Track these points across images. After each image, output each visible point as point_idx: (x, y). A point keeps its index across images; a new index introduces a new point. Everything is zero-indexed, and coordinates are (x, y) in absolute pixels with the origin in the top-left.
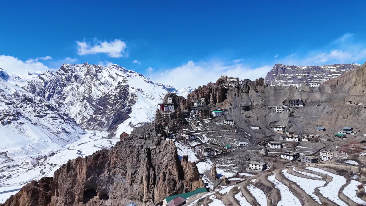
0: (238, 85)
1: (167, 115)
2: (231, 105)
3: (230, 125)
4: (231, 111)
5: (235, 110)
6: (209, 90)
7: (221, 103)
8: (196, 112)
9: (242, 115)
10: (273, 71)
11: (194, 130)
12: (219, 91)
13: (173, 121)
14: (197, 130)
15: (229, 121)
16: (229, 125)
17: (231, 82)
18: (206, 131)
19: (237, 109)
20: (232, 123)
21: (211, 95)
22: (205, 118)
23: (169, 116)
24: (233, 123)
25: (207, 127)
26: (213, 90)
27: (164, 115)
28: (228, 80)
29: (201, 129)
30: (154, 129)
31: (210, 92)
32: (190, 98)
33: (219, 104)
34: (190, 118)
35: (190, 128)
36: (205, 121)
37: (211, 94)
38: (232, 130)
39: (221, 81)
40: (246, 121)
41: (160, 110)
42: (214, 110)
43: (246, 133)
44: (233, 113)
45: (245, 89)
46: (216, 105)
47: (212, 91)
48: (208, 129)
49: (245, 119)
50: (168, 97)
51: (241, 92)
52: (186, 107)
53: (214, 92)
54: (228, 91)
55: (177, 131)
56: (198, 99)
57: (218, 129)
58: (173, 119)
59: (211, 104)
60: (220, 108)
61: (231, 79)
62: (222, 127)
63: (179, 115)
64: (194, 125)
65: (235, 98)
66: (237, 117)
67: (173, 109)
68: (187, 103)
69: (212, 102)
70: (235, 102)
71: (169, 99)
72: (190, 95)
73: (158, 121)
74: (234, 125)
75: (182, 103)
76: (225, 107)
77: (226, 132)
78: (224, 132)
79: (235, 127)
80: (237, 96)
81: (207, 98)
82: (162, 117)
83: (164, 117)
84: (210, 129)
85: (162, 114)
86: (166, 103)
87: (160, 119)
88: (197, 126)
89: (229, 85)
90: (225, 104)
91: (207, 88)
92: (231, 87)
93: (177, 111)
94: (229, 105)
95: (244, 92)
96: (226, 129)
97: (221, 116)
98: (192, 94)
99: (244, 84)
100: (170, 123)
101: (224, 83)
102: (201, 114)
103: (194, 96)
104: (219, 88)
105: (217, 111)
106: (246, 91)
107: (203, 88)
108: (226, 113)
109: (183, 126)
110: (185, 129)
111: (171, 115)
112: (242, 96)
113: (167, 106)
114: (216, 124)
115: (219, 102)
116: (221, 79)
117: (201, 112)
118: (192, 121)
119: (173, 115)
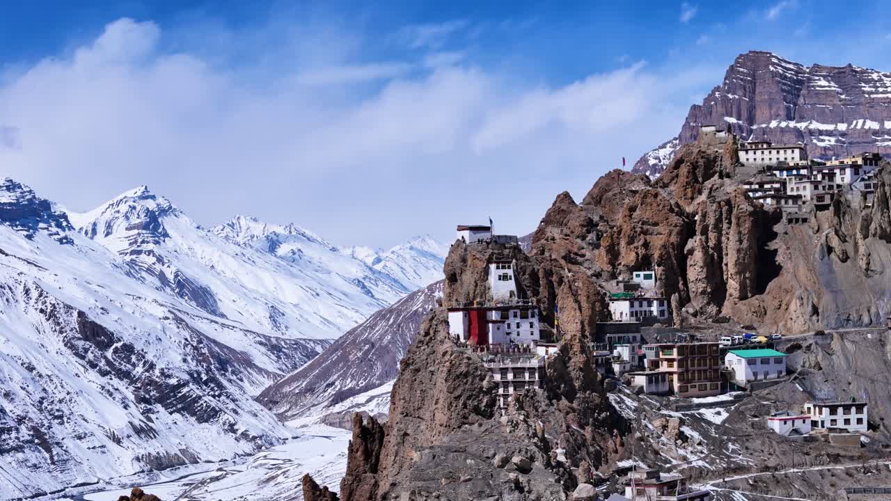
0: (831, 187)
1: (518, 371)
2: (815, 311)
3: (846, 431)
4: (828, 352)
5: (848, 344)
6: (679, 221)
7: (754, 301)
8: (642, 358)
11: (675, 468)
13: (560, 410)
14: (685, 467)
15: (840, 410)
16: (841, 430)
17: (771, 168)
18: (736, 471)
19: (857, 338)
20: (860, 421)
21: (691, 252)
22: (695, 391)
23: (531, 383)
24: (865, 422)
25: (731, 446)
27: (498, 377)
28: (742, 154)
29: (703, 459)
33: (742, 306)
34: (628, 396)
35: (651, 456)
36: (702, 411)
37: (691, 243)
38: (873, 463)
39: (701, 162)
41: (462, 340)
42: (734, 347)
45: (878, 215)
46: (726, 310)
47: (698, 228)
48: (740, 459)
50: (489, 261)
51: (859, 236)
54: (777, 228)
57: (795, 458)
58: (559, 399)
59: (696, 304)
60: (755, 329)
61: (766, 152)
62: (811, 448)
63: (583, 377)
64: (662, 438)
65: (831, 271)
66: (871, 383)
67: (532, 334)
68: (588, 297)
69: (703, 293)
70: (836, 292)
71: (500, 276)
72: (549, 249)
73: (461, 413)
74: (868, 430)
75: (568, 297)
76: (785, 325)
77: (844, 475)
78: (833, 476)
79: (879, 442)
80: (841, 256)
81: (672, 267)
82: (482, 388)
83: (499, 388)
84: (747, 457)
85: (483, 366)
86: (481, 297)
87: (469, 398)
88: (679, 442)
89: (766, 186)
90: (779, 308)
91: (664, 207)
92: (790, 202)
93: (575, 350)
94: (803, 312)
95: (874, 235)
96: (838, 455)
97: (781, 382)
98: (558, 241)
99: (867, 182)
100: (549, 422)
101: (718, 174)
102: (675, 368)
103: (572, 256)
104: (741, 209)
105: (747, 348)
106: (888, 230)
107: (642, 205)
108: (802, 363)
109: (611, 443)
110: (623, 462)
111: (546, 373)
112: (869, 255)
113: (502, 318)
114: (773, 430)
115: (743, 297)
116: (704, 152)
117: (679, 354)
118: (644, 413)
119: (554, 372)
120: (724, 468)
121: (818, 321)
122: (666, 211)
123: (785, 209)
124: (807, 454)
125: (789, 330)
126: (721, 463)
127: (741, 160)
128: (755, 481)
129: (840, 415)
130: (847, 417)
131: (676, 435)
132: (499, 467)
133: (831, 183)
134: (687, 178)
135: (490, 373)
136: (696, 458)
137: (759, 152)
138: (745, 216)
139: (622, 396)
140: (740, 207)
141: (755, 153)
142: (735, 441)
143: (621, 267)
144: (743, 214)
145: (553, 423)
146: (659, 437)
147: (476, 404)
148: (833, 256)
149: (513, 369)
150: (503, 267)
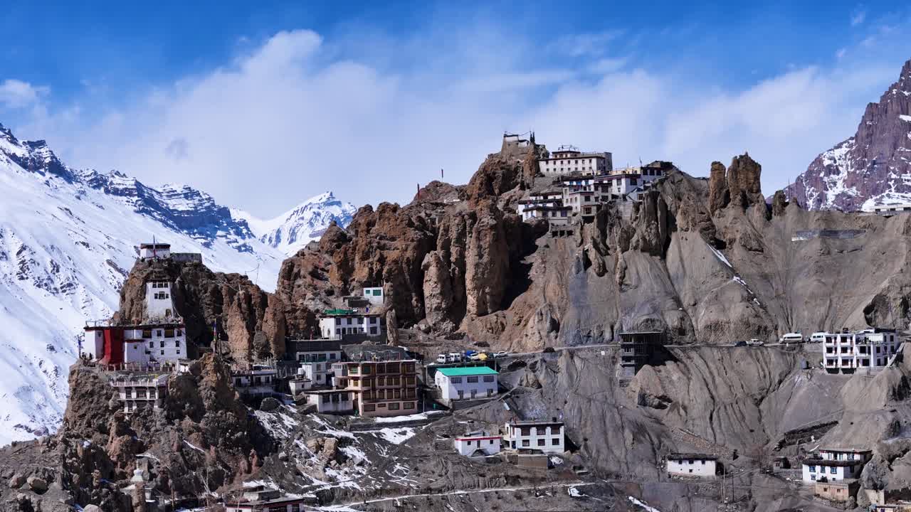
0: (605, 198)
1: (141, 390)
2: (555, 326)
3: (540, 452)
4: (553, 370)
5: (577, 361)
6: (418, 235)
7: (492, 317)
8: (329, 377)
9: (618, 390)
10: (900, 95)
11: (313, 488)
12: (478, 239)
13: (179, 430)
14: (328, 487)
15: (533, 430)
16: (533, 451)
17: (564, 178)
18: (388, 493)
19: (591, 355)
20: (556, 442)
21: (427, 267)
22: (385, 410)
23: (152, 402)
24: (562, 442)
25: (398, 467)
26: (447, 230)
27: (123, 396)
28: (543, 165)
29: (356, 480)
30: (58, 477)
31: (427, 244)
32: (299, 282)
33: (479, 322)
34: (291, 415)
35: (290, 477)
36: (385, 430)
37: (429, 258)
38: (556, 485)
39: (500, 173)
40: (639, 431)
41: (94, 360)
42: (448, 365)
43: (637, 502)
44: (562, 378)
45: (644, 227)
46: (463, 327)
47: (439, 243)
48: (401, 481)
49: (635, 412)
50: (146, 280)
51: (619, 249)
52: (267, 345)
53: (446, 246)
54: (540, 242)
55: (203, 496)
56: (345, 292)
57: (467, 480)
58: (182, 418)
59: (430, 320)
60: (488, 346)
61: (565, 162)
62: (489, 470)
63: (215, 396)
64: (312, 459)
65: (584, 285)
66: (588, 402)
67: (178, 353)
68: (275, 315)
69: (438, 308)
70: (582, 307)
71: (156, 295)
72: (299, 265)
73: (84, 432)
74: (565, 451)
75: (236, 315)
76: (519, 342)
77: (512, 497)
78: (499, 498)
79: (572, 463)
80: (597, 270)
81: (405, 282)
82: (108, 406)
83: (124, 407)
84: (412, 478)
85: (109, 385)
86: (137, 316)
87: (94, 416)
88: (333, 462)
89: (550, 197)
90: (519, 324)
91: (402, 221)
92: (559, 214)
93: (208, 369)
94: (540, 328)
95: (635, 248)
96: (518, 477)
97: (489, 401)
98: (307, 256)
99: (640, 193)
100: (159, 441)
101: (519, 185)
102: (359, 388)
103: (320, 271)
104: (483, 222)
105: (462, 366)
106: (654, 242)
107: (380, 219)
108: (519, 382)
109: (243, 463)
110: (252, 482)
111: (168, 393)
112: (626, 268)
113: (144, 337)
114: (458, 450)
115: (482, 313)
116: (504, 163)
117: (363, 373)
118: (301, 433)
119: (177, 391)
120: (377, 490)
121: (556, 337)
122: (404, 225)
123: (553, 222)
124: (483, 476)
125: (523, 348)
126: (376, 483)
127: (541, 171)
128: (404, 503)
129: (533, 436)
130: (542, 437)
131: (331, 455)
132: (13, 487)
133: (606, 194)
134: (480, 189)
135: (115, 392)
136: (348, 479)
137: (558, 162)
138: (486, 230)
139: (283, 416)
140: (482, 220)
141: (555, 163)
142: (406, 461)
143: (354, 283)
144: (484, 228)
145: (162, 443)
146: (308, 456)
147: (101, 422)
148: (590, 270)
149: (136, 388)
150: (160, 286)
